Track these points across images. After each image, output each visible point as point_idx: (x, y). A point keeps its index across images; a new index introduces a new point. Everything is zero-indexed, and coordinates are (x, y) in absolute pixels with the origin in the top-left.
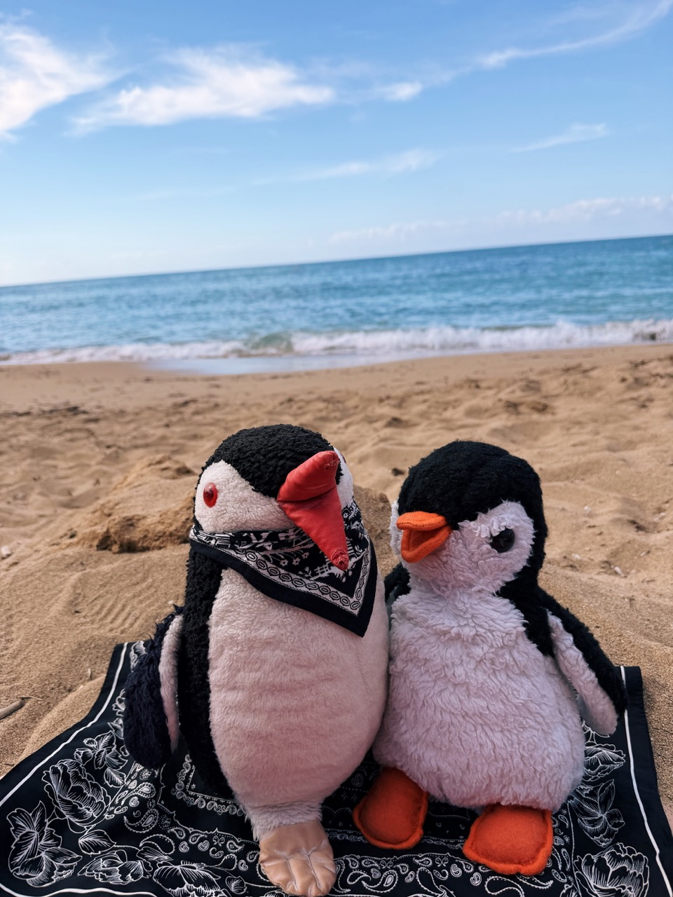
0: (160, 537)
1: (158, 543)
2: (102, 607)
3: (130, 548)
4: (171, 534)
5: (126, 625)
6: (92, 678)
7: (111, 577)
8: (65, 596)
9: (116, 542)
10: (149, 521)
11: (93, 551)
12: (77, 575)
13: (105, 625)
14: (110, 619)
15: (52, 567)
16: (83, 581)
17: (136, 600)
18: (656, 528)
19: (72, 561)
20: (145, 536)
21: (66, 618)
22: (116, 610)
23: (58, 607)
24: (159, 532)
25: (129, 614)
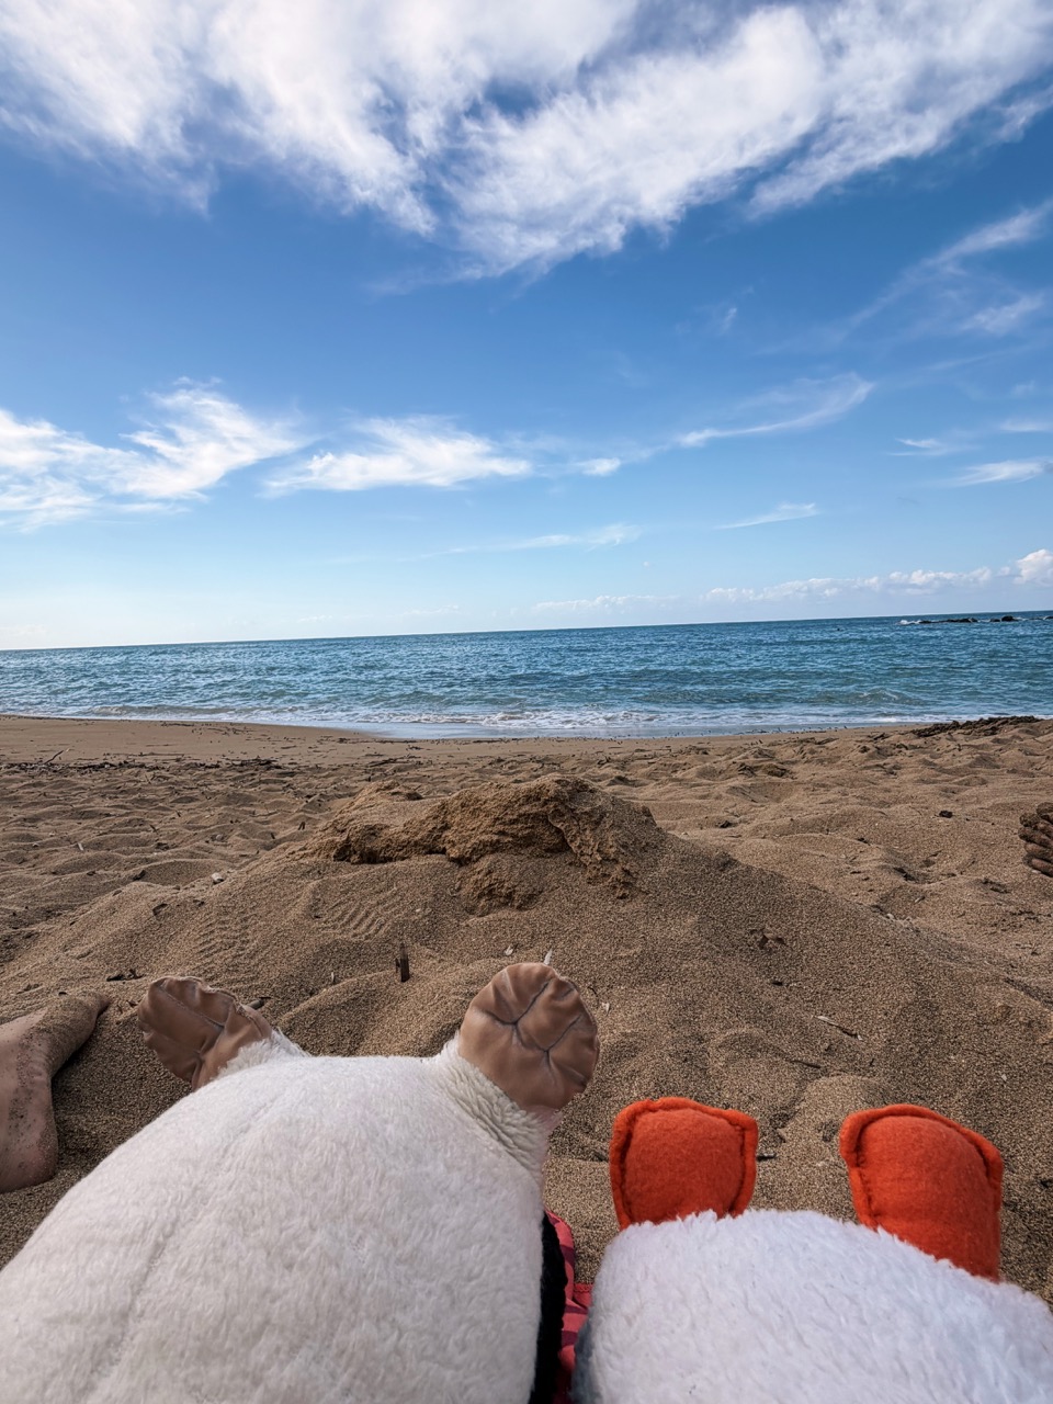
0: (404, 847)
1: (401, 853)
2: (344, 913)
3: (371, 858)
4: (416, 843)
5: (371, 932)
6: (334, 983)
7: (353, 885)
8: (304, 901)
9: (355, 853)
10: (392, 830)
11: (331, 861)
12: (314, 884)
13: (349, 931)
14: (352, 925)
15: (286, 874)
16: (323, 888)
17: (380, 907)
18: (926, 878)
19: (309, 869)
20: (388, 846)
21: (306, 922)
22: (359, 917)
23: (296, 912)
24: (403, 842)
25: (374, 921)
